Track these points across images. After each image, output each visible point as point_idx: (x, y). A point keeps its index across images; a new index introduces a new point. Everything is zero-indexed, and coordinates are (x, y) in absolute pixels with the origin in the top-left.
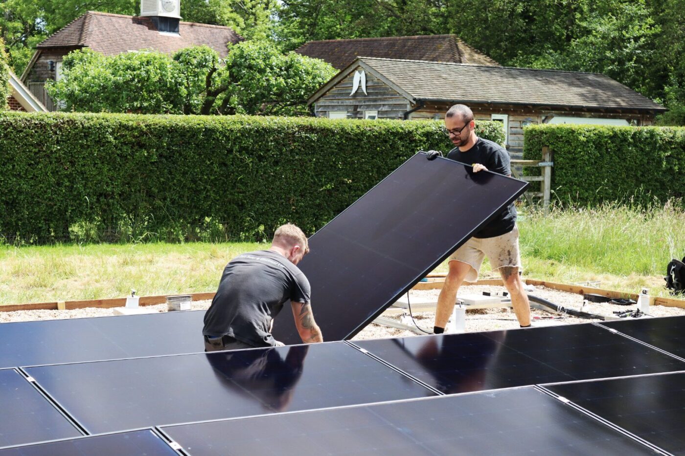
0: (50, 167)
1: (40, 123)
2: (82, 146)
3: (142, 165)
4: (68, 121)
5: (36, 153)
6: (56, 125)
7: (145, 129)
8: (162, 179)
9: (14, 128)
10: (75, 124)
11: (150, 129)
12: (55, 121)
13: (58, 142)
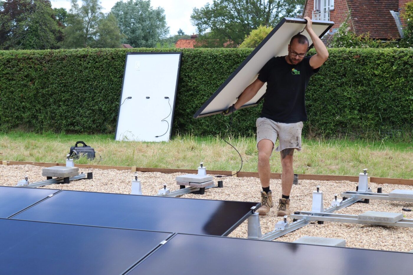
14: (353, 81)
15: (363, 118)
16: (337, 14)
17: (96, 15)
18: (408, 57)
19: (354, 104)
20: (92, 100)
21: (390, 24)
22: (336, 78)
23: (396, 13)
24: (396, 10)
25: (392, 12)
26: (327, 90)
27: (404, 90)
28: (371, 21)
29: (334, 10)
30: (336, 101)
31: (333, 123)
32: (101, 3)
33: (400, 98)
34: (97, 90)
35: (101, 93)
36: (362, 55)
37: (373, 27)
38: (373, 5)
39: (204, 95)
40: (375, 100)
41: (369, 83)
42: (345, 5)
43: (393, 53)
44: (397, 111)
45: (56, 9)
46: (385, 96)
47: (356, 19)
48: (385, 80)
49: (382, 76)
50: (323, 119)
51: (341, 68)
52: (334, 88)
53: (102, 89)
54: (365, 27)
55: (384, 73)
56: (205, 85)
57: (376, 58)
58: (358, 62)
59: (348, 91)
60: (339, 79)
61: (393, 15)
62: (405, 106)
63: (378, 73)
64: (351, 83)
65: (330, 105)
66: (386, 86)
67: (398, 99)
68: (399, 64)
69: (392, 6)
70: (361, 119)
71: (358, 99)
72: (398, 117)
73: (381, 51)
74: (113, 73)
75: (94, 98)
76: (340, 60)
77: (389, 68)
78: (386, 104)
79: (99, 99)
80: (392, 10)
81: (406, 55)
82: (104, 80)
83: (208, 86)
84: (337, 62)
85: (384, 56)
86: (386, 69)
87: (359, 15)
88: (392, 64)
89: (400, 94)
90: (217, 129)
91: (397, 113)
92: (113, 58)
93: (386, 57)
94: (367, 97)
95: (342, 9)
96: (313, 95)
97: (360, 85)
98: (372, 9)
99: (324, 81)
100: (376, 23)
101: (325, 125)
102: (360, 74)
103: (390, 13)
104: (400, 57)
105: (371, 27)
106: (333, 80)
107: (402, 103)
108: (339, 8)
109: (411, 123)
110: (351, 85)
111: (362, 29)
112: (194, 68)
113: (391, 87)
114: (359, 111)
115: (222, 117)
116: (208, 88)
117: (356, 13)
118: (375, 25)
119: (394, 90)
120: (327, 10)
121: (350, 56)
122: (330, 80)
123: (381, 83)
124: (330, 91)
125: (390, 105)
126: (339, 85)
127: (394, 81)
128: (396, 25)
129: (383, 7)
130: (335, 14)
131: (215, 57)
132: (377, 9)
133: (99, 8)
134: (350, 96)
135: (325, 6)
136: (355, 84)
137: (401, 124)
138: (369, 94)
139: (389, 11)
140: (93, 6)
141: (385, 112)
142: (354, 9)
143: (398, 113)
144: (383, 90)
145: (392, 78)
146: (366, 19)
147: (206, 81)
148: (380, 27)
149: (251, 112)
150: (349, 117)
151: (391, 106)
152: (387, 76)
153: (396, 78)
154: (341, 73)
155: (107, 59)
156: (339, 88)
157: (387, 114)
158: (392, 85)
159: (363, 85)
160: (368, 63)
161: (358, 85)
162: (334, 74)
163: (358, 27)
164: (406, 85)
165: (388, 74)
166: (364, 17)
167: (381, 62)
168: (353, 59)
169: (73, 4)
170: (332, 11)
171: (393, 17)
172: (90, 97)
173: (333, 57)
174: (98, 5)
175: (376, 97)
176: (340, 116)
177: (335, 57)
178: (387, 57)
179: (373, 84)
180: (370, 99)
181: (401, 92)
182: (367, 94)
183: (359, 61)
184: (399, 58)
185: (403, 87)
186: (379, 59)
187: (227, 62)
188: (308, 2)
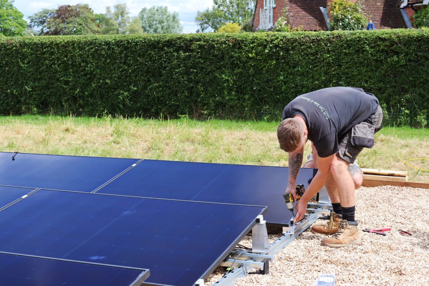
0: (323, 69)
1: (316, 39)
2: (346, 54)
3: (394, 66)
4: (337, 36)
5: (312, 60)
6: (328, 40)
7: (396, 40)
8: (411, 79)
9: (299, 43)
10: (341, 38)
11: (400, 40)
12: (328, 37)
13: (329, 52)
14: (231, 64)
15: (240, 99)
16: (278, 10)
17: (125, 18)
18: (279, 40)
19: (231, 85)
20: (5, 84)
21: (320, 18)
22: (215, 61)
23: (325, 9)
24: (325, 7)
25: (321, 8)
26: (207, 73)
27: (276, 72)
28: (303, 16)
29: (276, 7)
30: (216, 82)
31: (214, 104)
32: (128, 9)
33: (273, 80)
34: (9, 75)
35: (12, 77)
36: (238, 39)
37: (305, 21)
38: (306, 3)
39: (100, 79)
40: (250, 81)
41: (245, 65)
42: (283, 3)
43: (266, 37)
44: (270, 92)
45: (96, 14)
46: (259, 78)
47: (292, 14)
48: (259, 63)
49: (256, 59)
50: (205, 100)
51: (220, 51)
52: (214, 71)
53: (13, 75)
54: (298, 21)
55: (258, 55)
56: (101, 69)
57: (250, 42)
58: (234, 46)
59: (226, 73)
60: (219, 62)
61: (322, 11)
62: (277, 87)
63: (252, 56)
64: (229, 66)
65: (211, 87)
66: (260, 68)
67: (271, 81)
68: (271, 47)
69: (322, 3)
70: (239, 100)
71: (235, 80)
72: (271, 98)
73: (255, 35)
74: (21, 59)
75: (8, 82)
76: (217, 44)
77: (263, 51)
78: (261, 85)
79: (11, 84)
80: (321, 6)
81: (277, 38)
82: (15, 66)
83: (103, 70)
84: (216, 46)
85: (258, 39)
86: (259, 52)
87: (294, 11)
88: (265, 47)
89: (273, 76)
90: (113, 110)
91: (270, 93)
92: (20, 45)
93: (259, 41)
94: (243, 79)
95: (282, 6)
96: (195, 78)
97: (237, 67)
98: (305, 6)
99: (204, 64)
100: (308, 18)
101: (207, 105)
102: (236, 57)
103: (320, 9)
104: (272, 40)
105: (304, 21)
106: (213, 63)
107: (274, 84)
108: (280, 5)
109: (283, 103)
110: (228, 67)
111: (296, 22)
112: (90, 54)
113: (264, 69)
114: (237, 91)
115: (116, 99)
116: (104, 72)
117: (292, 9)
118: (307, 19)
119: (268, 72)
120: (271, 7)
121: (227, 40)
122: (210, 63)
123: (256, 65)
124: (210, 73)
125: (264, 86)
126: (218, 67)
127: (267, 63)
128: (324, 19)
129: (314, 4)
130: (276, 11)
131: (108, 43)
132: (309, 6)
133: (127, 14)
134: (227, 78)
135: (270, 4)
136: (233, 66)
137: (274, 104)
138: (245, 75)
139: (319, 7)
140: (122, 12)
141: (260, 93)
142: (290, 6)
143: (272, 94)
144: (258, 72)
145: (265, 60)
146: (300, 14)
147: (101, 66)
148: (311, 21)
149: (141, 94)
150: (227, 98)
151: (265, 88)
152: (261, 58)
153: (269, 61)
154: (219, 56)
155: (16, 46)
156: (218, 70)
157: (262, 94)
158: (265, 67)
159: (239, 68)
160: (243, 46)
161: (235, 67)
162: (213, 57)
163: (292, 21)
164: (278, 67)
165: (261, 57)
166: (298, 13)
167: (255, 45)
168: (230, 42)
169: (107, 10)
170: (274, 8)
171: (322, 12)
172: (3, 81)
173: (212, 41)
174: (126, 11)
175: (251, 78)
176: (220, 97)
177: (214, 41)
178: (261, 41)
179: (248, 66)
180: (246, 81)
181: (273, 73)
182: (243, 76)
183: (236, 45)
184: (271, 42)
185: (275, 69)
186: (253, 43)
187: (118, 47)
188: (258, 1)
